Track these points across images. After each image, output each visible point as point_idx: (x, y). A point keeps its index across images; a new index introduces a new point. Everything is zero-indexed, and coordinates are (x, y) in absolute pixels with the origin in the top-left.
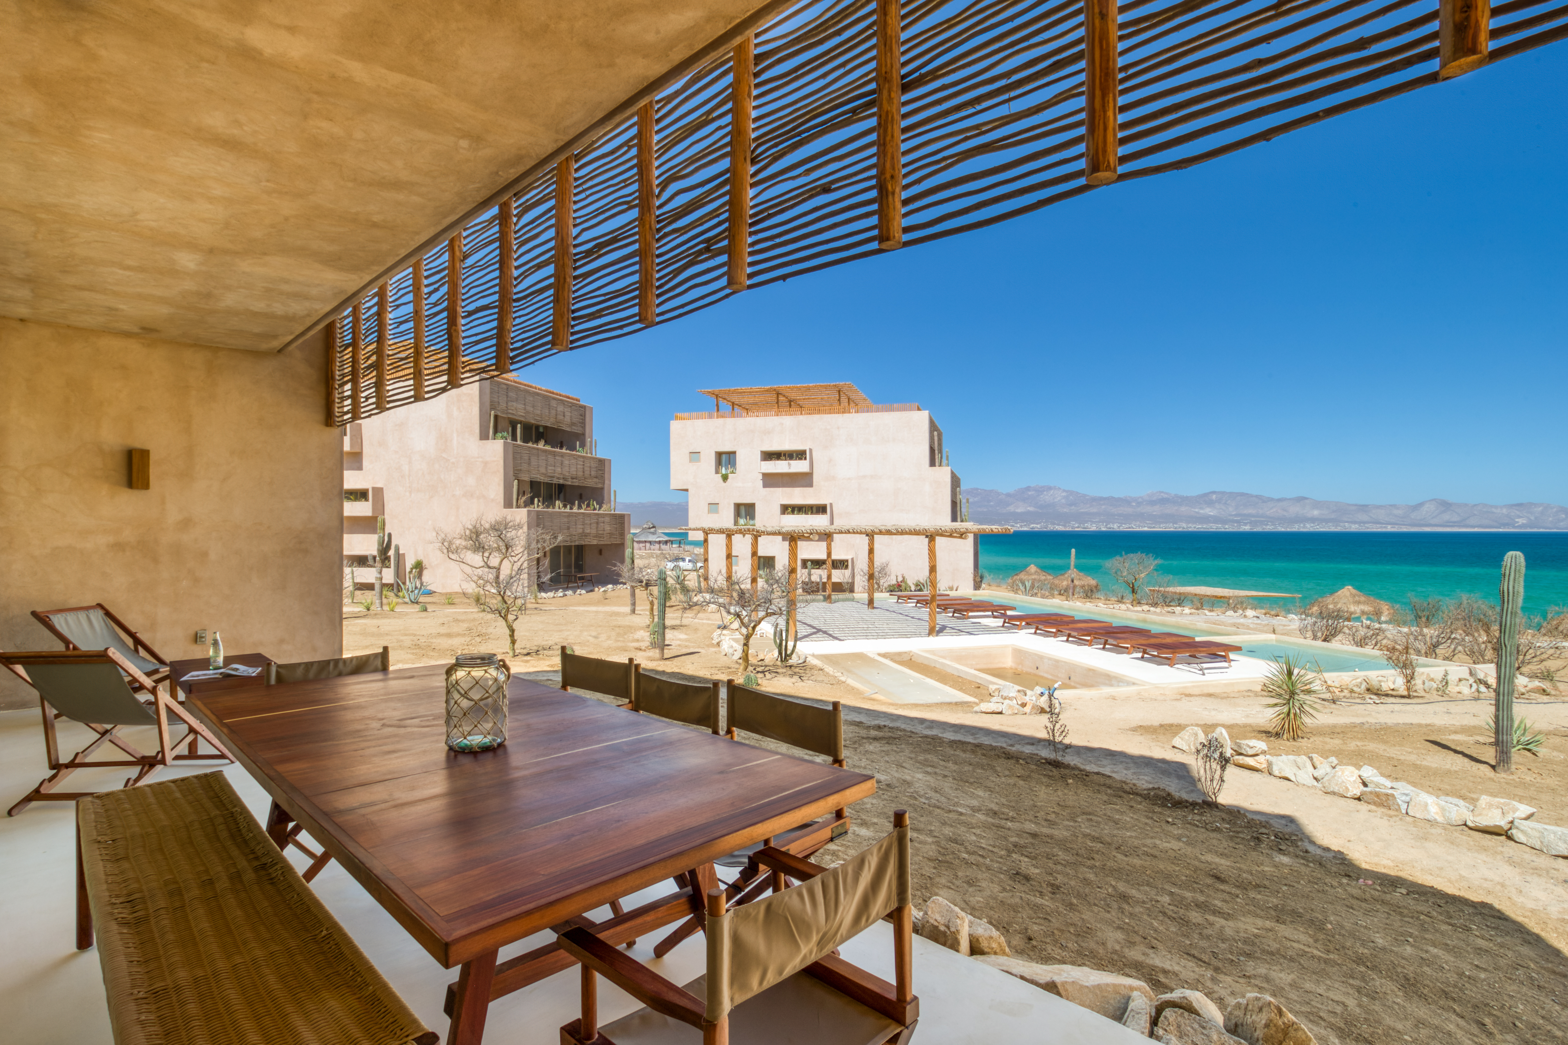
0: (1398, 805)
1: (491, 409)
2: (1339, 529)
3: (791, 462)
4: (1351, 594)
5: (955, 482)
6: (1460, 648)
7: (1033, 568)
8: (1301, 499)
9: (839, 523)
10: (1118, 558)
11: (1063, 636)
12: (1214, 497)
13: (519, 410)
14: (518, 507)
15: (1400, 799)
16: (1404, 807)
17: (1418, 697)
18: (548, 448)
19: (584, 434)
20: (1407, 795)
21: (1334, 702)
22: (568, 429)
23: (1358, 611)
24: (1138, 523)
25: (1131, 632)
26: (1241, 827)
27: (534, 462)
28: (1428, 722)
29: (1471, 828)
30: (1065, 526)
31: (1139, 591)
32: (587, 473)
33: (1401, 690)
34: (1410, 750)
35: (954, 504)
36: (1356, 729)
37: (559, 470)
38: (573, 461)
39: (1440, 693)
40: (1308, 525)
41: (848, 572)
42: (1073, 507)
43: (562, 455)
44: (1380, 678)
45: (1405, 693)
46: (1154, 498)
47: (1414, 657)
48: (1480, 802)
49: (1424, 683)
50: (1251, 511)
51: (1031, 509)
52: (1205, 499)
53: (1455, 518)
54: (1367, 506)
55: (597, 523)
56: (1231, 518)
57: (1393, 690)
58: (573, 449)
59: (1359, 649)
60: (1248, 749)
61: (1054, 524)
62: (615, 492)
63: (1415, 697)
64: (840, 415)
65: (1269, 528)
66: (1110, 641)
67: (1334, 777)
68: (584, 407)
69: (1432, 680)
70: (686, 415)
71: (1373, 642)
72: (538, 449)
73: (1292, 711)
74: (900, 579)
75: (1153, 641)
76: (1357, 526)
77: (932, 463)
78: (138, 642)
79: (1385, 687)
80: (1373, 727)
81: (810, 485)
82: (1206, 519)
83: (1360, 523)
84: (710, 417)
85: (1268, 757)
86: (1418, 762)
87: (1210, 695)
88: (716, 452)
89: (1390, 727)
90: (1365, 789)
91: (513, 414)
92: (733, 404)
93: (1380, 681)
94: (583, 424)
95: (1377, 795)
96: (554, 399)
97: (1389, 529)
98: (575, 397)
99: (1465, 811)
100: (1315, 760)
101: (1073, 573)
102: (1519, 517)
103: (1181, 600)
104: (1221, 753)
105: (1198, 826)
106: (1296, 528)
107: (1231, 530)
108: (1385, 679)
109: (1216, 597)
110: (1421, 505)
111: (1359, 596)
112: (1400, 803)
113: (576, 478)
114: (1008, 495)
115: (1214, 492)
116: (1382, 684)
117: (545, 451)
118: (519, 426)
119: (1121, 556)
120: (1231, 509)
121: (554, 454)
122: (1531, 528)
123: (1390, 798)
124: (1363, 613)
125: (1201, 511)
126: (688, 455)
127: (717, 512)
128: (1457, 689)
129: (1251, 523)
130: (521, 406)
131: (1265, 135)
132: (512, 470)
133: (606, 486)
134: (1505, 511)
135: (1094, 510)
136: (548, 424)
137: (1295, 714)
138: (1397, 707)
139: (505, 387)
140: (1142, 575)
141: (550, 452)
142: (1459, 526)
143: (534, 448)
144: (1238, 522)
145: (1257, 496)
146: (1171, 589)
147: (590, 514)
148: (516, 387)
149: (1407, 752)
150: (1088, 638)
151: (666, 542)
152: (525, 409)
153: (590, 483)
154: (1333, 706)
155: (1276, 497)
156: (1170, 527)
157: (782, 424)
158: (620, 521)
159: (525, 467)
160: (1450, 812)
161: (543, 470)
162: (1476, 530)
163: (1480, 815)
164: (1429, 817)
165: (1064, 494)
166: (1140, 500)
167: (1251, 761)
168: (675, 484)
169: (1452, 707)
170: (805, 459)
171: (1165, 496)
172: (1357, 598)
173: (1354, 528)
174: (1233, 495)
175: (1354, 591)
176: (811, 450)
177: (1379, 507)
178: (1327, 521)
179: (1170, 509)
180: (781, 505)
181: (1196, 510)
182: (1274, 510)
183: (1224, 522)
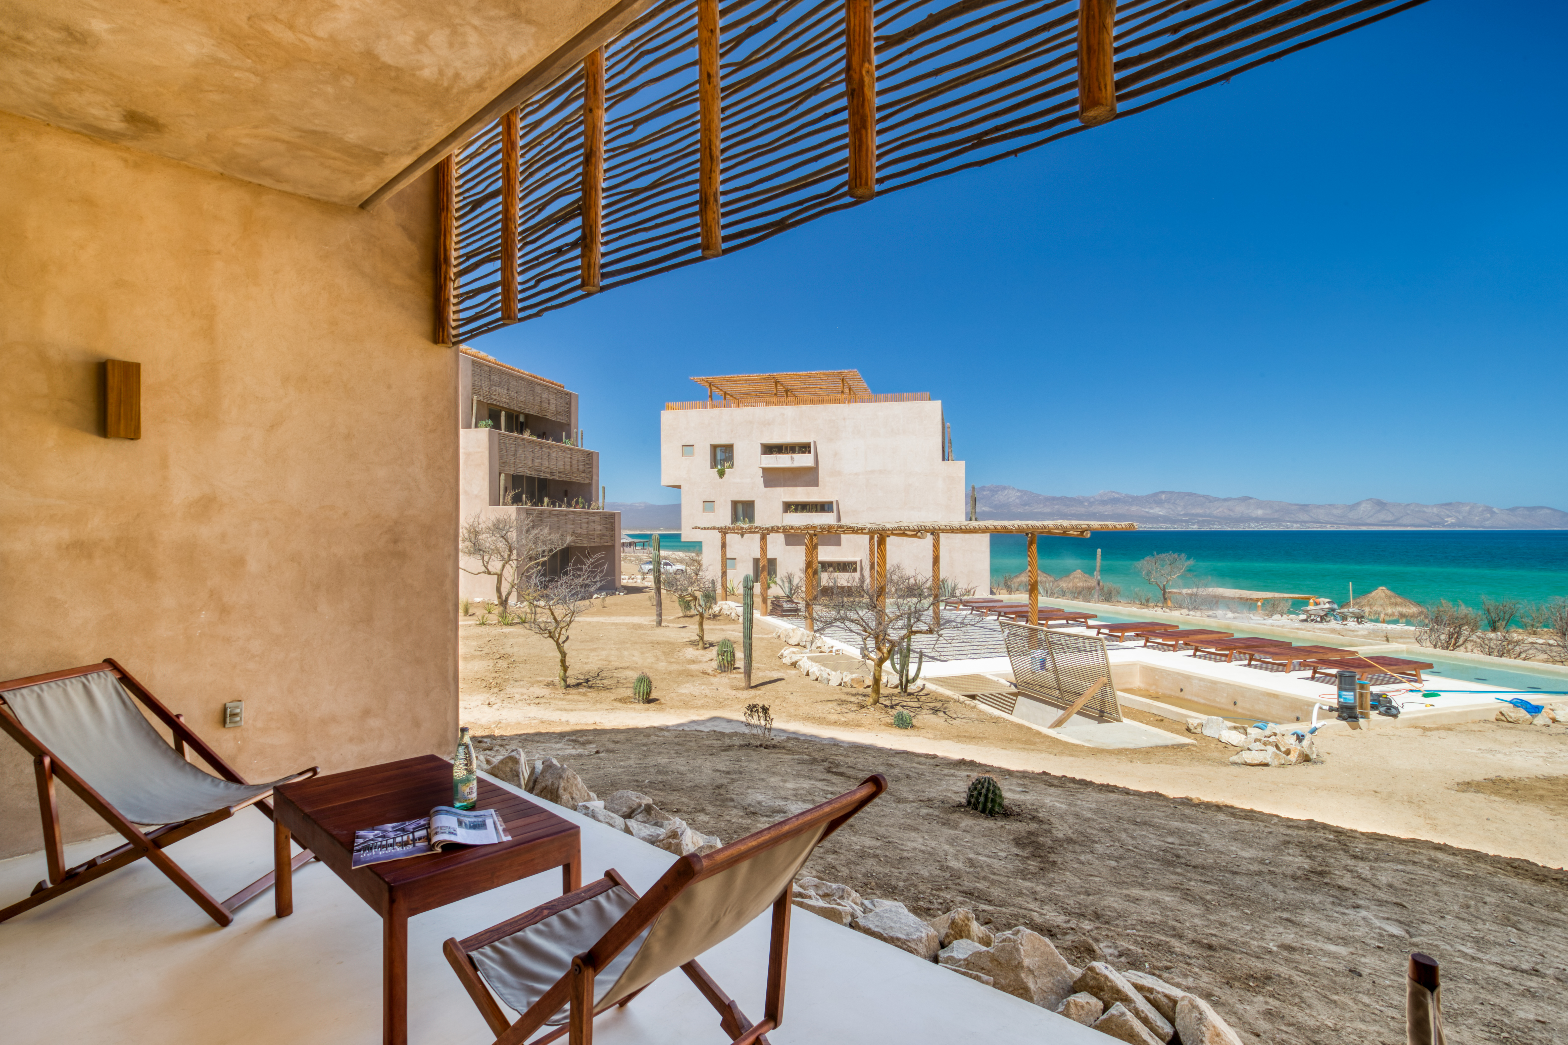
1: (474, 394)
2: (1281, 528)
3: (794, 455)
4: (1386, 595)
8: (1245, 499)
9: (846, 521)
12: (1163, 496)
13: (501, 396)
14: (505, 504)
18: (534, 438)
19: (569, 425)
22: (553, 419)
27: (520, 453)
32: (575, 467)
37: (546, 463)
38: (561, 454)
40: (1252, 525)
41: (857, 575)
42: (1027, 507)
43: (550, 447)
46: (1106, 499)
50: (1199, 511)
52: (1155, 499)
53: (1390, 518)
54: (1307, 505)
55: (588, 523)
56: (1180, 517)
58: (560, 440)
62: (604, 488)
64: (847, 405)
65: (1216, 527)
68: (570, 395)
70: (679, 404)
72: (524, 439)
78: (182, 734)
81: (816, 481)
82: (1156, 519)
83: (1301, 522)
84: (705, 407)
88: (711, 445)
91: (496, 400)
92: (725, 394)
94: (568, 413)
96: (539, 384)
97: (1329, 528)
98: (559, 383)
102: (1449, 516)
106: (1241, 527)
107: (1180, 529)
110: (1358, 504)
111: (1395, 598)
113: (563, 473)
115: (1163, 492)
117: (532, 442)
118: (503, 413)
120: (1179, 509)
121: (541, 446)
122: (1459, 526)
125: (1152, 511)
126: (681, 448)
127: (712, 510)
129: (1198, 522)
130: (504, 391)
132: (498, 462)
133: (594, 481)
134: (1435, 510)
135: (1048, 510)
136: (533, 413)
139: (487, 369)
140: (1174, 577)
141: (537, 444)
142: (1393, 525)
143: (520, 438)
144: (1187, 521)
145: (1203, 496)
147: (580, 513)
148: (500, 370)
152: (508, 394)
153: (578, 478)
155: (1222, 496)
157: (783, 414)
158: (610, 520)
159: (511, 459)
161: (529, 463)
162: (1409, 529)
165: (1018, 494)
166: (1092, 500)
168: (667, 479)
170: (809, 452)
171: (1116, 496)
172: (1393, 600)
173: (1296, 527)
174: (1181, 495)
175: (1389, 593)
176: (815, 442)
177: (1319, 507)
178: (1270, 520)
179: (1121, 509)
180: (784, 502)
181: (1147, 510)
182: (1221, 509)
183: (1174, 522)
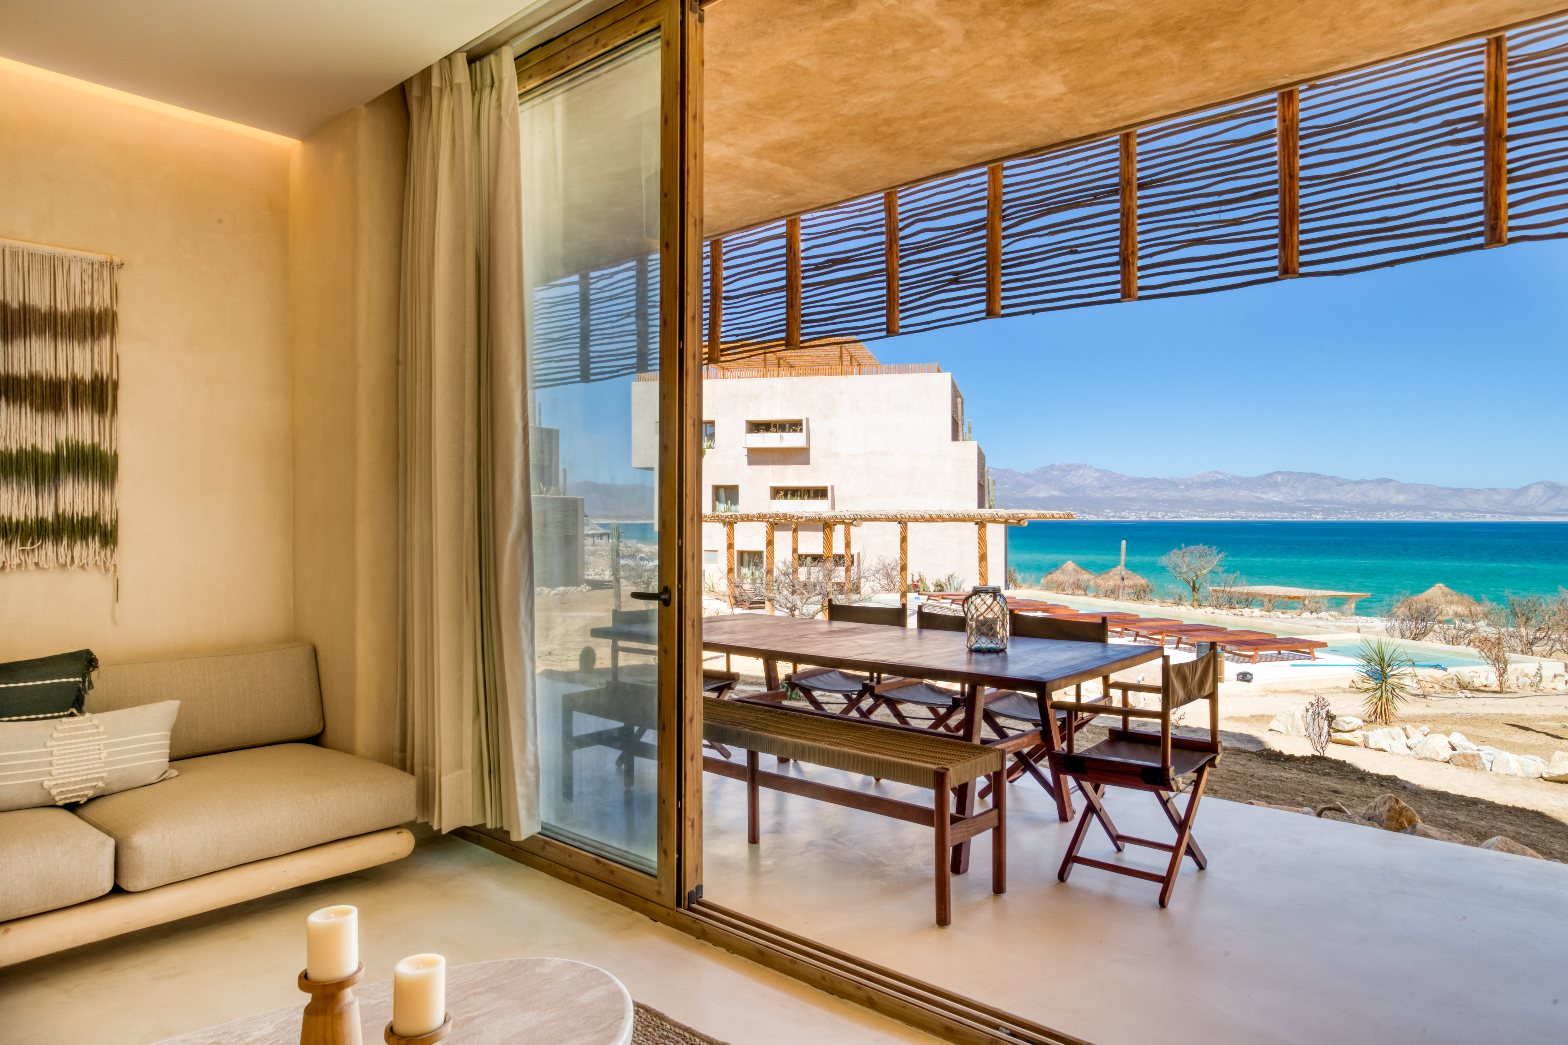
0: (1483, 764)
2: (1428, 519)
3: (784, 434)
4: (1443, 593)
5: (981, 458)
6: (1558, 646)
7: (1070, 565)
8: (1383, 482)
9: (843, 509)
10: (1176, 551)
11: (1128, 636)
12: (1279, 478)
15: (1485, 759)
16: (1488, 765)
17: (1511, 692)
20: (1491, 754)
21: (1425, 696)
23: (1451, 612)
24: (1187, 511)
25: (1206, 630)
26: (1347, 772)
28: (1519, 712)
29: (1546, 780)
30: (1097, 515)
31: (1201, 590)
33: (1494, 686)
34: (1498, 731)
35: (981, 487)
36: (1447, 718)
39: (1534, 689)
40: (1392, 514)
42: (1107, 491)
44: (1472, 674)
45: (1498, 689)
46: (1207, 480)
47: (1507, 655)
48: (1554, 756)
49: (1518, 680)
50: (1324, 496)
51: (1055, 493)
52: (1268, 481)
54: (1462, 490)
56: (1300, 504)
57: (1485, 686)
59: (1450, 647)
60: (1345, 725)
61: (1084, 512)
62: (565, 470)
63: (1507, 692)
64: (843, 377)
65: (1345, 517)
66: (1184, 639)
67: (1426, 744)
69: (1526, 675)
71: (1467, 641)
73: (1384, 695)
74: (916, 578)
75: (1231, 638)
76: (1450, 515)
77: (955, 437)
79: (1477, 683)
80: (1463, 717)
81: (807, 462)
82: (1269, 506)
83: (1454, 511)
85: (1363, 732)
86: (1505, 739)
87: (1297, 691)
89: (1481, 717)
90: (1454, 752)
93: (1472, 677)
95: (1465, 756)
97: (1489, 518)
99: (1542, 765)
100: (1408, 730)
101: (1120, 569)
103: (1249, 601)
104: (1328, 711)
105: (1310, 772)
107: (1299, 520)
108: (1477, 675)
109: (1289, 597)
110: (1527, 488)
111: (1451, 595)
112: (1485, 762)
114: (1027, 476)
115: (1279, 473)
116: (1475, 680)
119: (1180, 549)
120: (1299, 493)
123: (1476, 758)
124: (1457, 615)
125: (1264, 496)
126: (653, 425)
128: (1552, 685)
131: (1391, 263)
133: (555, 464)
135: (1133, 495)
137: (1387, 699)
138: (1488, 701)
140: (1205, 571)
144: (1308, 509)
145: (1331, 478)
146: (1239, 589)
149: (1495, 732)
150: (1159, 637)
151: (601, 536)
153: (536, 459)
154: (1424, 700)
155: (1354, 478)
156: (1225, 517)
157: (771, 388)
158: (572, 507)
160: (1528, 767)
163: (1554, 767)
164: (1510, 772)
165: (1096, 474)
166: (1189, 482)
167: (1347, 737)
168: (636, 461)
169: (1545, 700)
170: (801, 430)
171: (1220, 477)
172: (1449, 598)
173: (1446, 517)
174: (1302, 476)
175: (1446, 590)
176: (807, 420)
177: (1476, 491)
178: (1415, 508)
179: (1226, 494)
180: (771, 487)
181: (1258, 495)
182: (1352, 494)
183: (1292, 510)
